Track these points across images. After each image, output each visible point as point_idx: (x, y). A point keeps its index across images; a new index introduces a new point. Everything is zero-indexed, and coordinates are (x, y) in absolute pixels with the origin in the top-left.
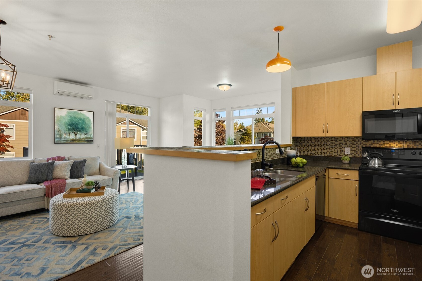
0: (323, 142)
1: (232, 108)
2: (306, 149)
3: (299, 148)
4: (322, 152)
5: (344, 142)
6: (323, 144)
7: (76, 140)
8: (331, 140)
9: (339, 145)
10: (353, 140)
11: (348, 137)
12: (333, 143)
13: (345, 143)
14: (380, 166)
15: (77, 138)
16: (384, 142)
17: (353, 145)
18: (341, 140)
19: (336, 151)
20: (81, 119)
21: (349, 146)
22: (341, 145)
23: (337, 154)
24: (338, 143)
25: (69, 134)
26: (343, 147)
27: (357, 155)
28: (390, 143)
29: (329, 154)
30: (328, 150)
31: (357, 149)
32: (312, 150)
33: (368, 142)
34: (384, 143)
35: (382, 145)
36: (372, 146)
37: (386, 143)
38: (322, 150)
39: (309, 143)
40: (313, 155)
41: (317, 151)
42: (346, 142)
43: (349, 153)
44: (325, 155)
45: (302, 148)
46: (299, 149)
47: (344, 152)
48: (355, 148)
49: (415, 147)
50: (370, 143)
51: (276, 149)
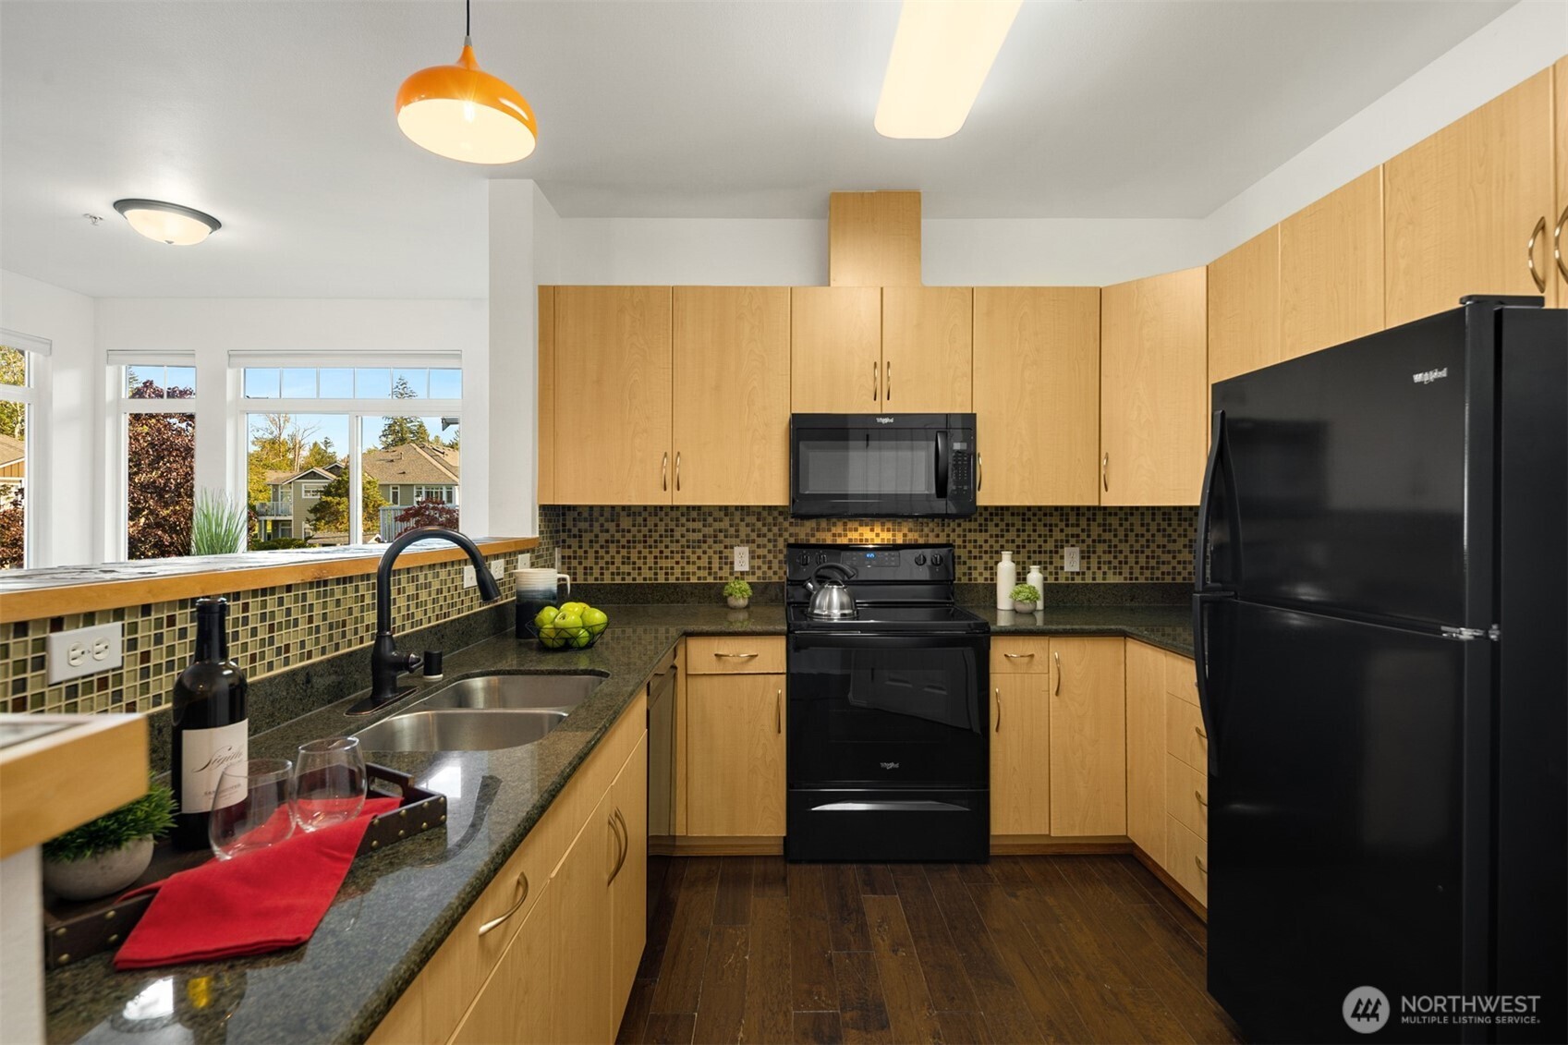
0: (661, 528)
1: (234, 355)
2: (596, 558)
3: (568, 552)
4: (656, 569)
5: (731, 526)
6: (661, 536)
8: (688, 520)
9: (715, 536)
10: (758, 520)
11: (742, 508)
12: (694, 531)
13: (732, 530)
14: (846, 612)
16: (845, 524)
17: (759, 536)
18: (721, 520)
19: (704, 562)
21: (748, 542)
22: (721, 536)
23: (710, 574)
24: (710, 531)
26: (726, 547)
27: (770, 573)
28: (861, 530)
29: (683, 574)
30: (677, 557)
31: (769, 552)
32: (618, 560)
33: (802, 525)
34: (845, 530)
35: (840, 535)
36: (813, 541)
37: (851, 530)
38: (656, 557)
39: (607, 531)
40: (623, 579)
41: (640, 563)
42: (737, 525)
43: (746, 568)
44: (667, 579)
45: (580, 553)
46: (569, 557)
47: (732, 563)
48: (764, 546)
49: (921, 541)
50: (809, 531)
51: (463, 569)
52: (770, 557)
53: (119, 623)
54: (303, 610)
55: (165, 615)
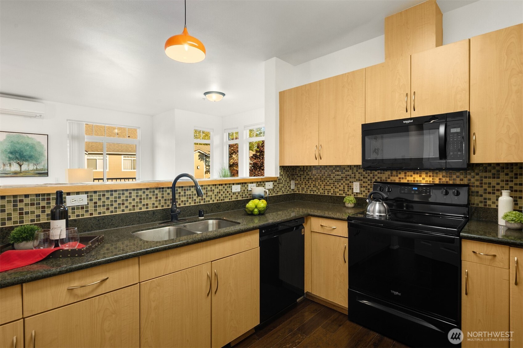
0: (326, 174)
2: (305, 184)
3: (297, 182)
4: (324, 189)
5: (353, 173)
6: (326, 177)
7: (21, 173)
8: (336, 171)
9: (346, 178)
12: (338, 175)
13: (353, 175)
15: (22, 170)
16: (405, 173)
17: (364, 178)
18: (348, 171)
19: (342, 188)
20: (28, 145)
21: (359, 180)
22: (348, 177)
23: (344, 193)
24: (343, 175)
25: (10, 164)
26: (350, 182)
28: (414, 176)
29: (334, 192)
30: (332, 185)
31: (369, 185)
32: (312, 186)
33: (384, 173)
34: (405, 176)
35: (403, 178)
36: (389, 181)
37: (408, 176)
38: (324, 185)
39: (309, 175)
40: (314, 193)
41: (319, 187)
42: (355, 173)
43: (358, 191)
44: (328, 194)
45: (301, 182)
46: (297, 184)
47: (353, 189)
48: (366, 182)
49: (451, 182)
50: (387, 176)
51: (232, 186)
52: (369, 187)
53: (86, 195)
54: (153, 195)
55: (102, 194)
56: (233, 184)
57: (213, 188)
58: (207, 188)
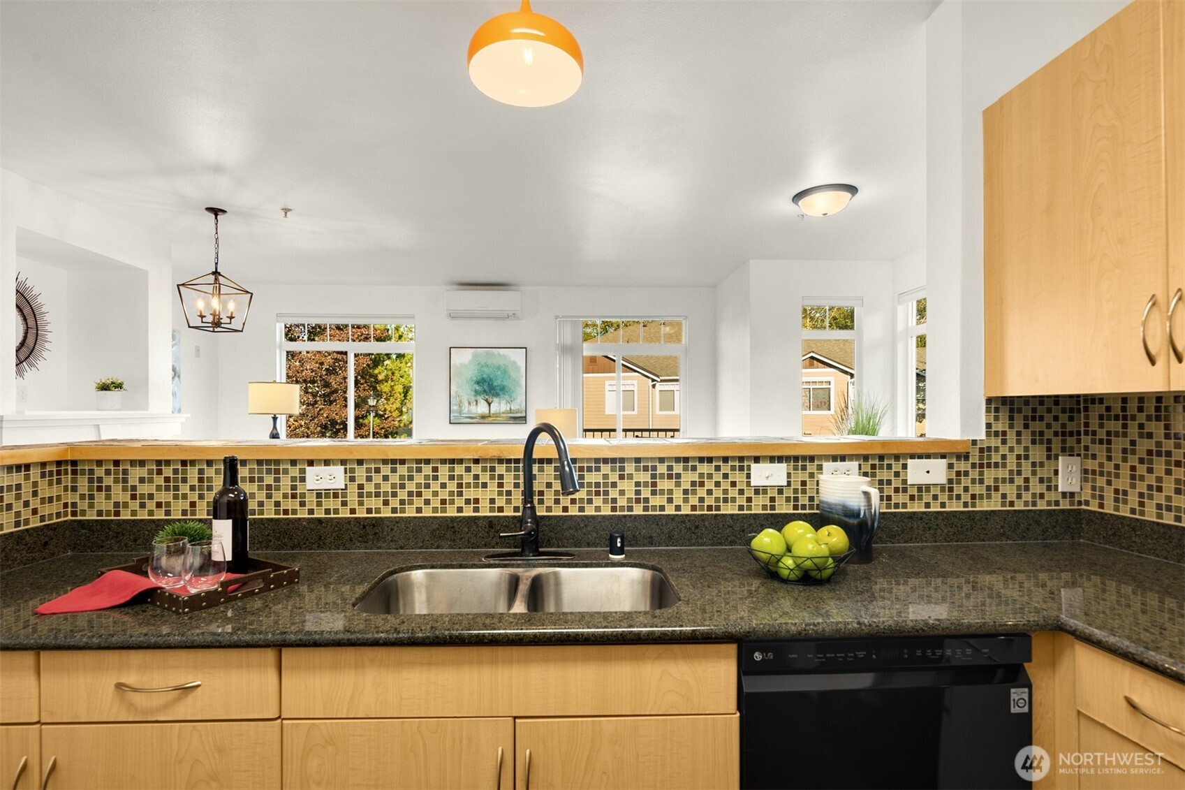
2: (1133, 478)
7: (490, 416)
15: (492, 412)
20: (499, 368)
25: (477, 401)
32: (1168, 486)
39: (1150, 436)
51: (749, 467)
53: (343, 467)
54: (492, 478)
55: (373, 466)
56: (757, 460)
57: (678, 468)
58: (654, 468)
